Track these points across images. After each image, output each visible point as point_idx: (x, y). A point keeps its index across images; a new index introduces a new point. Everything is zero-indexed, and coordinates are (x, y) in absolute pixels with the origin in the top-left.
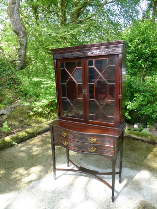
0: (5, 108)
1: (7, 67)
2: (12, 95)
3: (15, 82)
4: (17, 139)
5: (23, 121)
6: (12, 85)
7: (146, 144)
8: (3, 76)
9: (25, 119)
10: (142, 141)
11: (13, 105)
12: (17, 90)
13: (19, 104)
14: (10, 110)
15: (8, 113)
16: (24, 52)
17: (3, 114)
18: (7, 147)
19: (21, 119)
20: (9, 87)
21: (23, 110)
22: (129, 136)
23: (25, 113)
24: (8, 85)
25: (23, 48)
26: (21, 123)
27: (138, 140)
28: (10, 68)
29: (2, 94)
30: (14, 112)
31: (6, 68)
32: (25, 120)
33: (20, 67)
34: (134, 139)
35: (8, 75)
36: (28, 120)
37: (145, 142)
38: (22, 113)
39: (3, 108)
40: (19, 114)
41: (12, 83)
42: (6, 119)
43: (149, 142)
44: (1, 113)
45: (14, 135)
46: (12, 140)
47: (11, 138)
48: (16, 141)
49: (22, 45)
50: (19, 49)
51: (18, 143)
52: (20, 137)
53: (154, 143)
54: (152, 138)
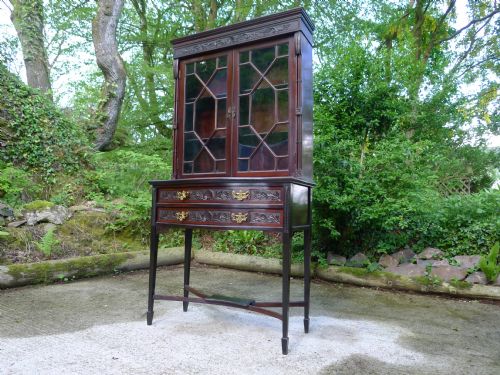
0: (52, 209)
1: (74, 132)
2: (75, 188)
3: (86, 163)
4: (70, 270)
5: (91, 241)
6: (77, 166)
7: (376, 292)
8: (60, 147)
9: (97, 238)
10: (368, 286)
11: (74, 208)
13: (85, 207)
14: (63, 214)
15: (59, 221)
16: (115, 112)
17: (45, 221)
18: (42, 282)
19: (84, 236)
20: (70, 168)
21: (95, 218)
22: (338, 277)
23: (99, 225)
24: (69, 164)
25: (114, 102)
26: (86, 245)
27: (359, 285)
29: (52, 183)
30: (73, 221)
31: (70, 132)
32: (95, 241)
33: (101, 144)
34: (348, 284)
35: (73, 147)
36: (102, 242)
37: (374, 287)
38: (91, 226)
39: (48, 208)
40: (83, 225)
41: (79, 164)
43: (382, 289)
44: (41, 216)
45: (64, 261)
46: (58, 268)
47: (57, 265)
48: (66, 273)
49: (111, 96)
50: (105, 104)
51: (70, 280)
52: (77, 266)
53: (395, 289)
54: (389, 277)
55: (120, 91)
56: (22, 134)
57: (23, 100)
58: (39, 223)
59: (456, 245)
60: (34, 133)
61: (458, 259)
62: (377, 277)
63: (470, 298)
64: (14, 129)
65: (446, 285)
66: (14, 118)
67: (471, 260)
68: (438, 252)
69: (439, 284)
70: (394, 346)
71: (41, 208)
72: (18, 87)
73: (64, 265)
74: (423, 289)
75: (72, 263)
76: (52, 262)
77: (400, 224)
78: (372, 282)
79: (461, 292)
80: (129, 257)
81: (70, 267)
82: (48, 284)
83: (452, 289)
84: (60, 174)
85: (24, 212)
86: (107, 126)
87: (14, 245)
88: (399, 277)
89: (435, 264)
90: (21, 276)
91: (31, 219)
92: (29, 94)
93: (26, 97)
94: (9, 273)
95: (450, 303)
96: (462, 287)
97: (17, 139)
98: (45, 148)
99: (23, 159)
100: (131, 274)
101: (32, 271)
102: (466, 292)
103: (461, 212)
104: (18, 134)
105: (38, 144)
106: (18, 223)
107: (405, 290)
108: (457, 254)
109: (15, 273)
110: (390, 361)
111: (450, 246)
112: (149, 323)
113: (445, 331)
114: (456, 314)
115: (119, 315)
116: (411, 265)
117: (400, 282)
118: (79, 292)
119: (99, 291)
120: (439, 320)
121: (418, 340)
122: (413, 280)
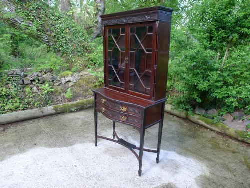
0: (72, 75)
1: (81, 34)
2: (82, 63)
3: (87, 49)
4: (77, 107)
5: (88, 90)
6: (83, 52)
7: (214, 135)
8: (75, 43)
10: (211, 130)
11: (82, 73)
12: (87, 59)
13: (87, 73)
14: (77, 77)
15: (75, 81)
17: (70, 81)
18: (66, 112)
19: (86, 88)
20: (80, 54)
21: (89, 79)
22: (197, 122)
23: (92, 82)
24: (79, 52)
25: (100, 13)
26: (86, 92)
27: (207, 128)
28: (83, 35)
29: (73, 61)
30: (81, 81)
31: (79, 34)
32: (90, 90)
34: (202, 126)
35: (81, 42)
37: (214, 131)
38: (88, 83)
39: (70, 75)
40: (85, 82)
41: (84, 51)
42: (72, 86)
43: (218, 133)
44: (67, 79)
45: (75, 102)
46: (72, 106)
47: (72, 105)
48: (76, 108)
49: (99, 10)
50: (96, 14)
51: (78, 110)
52: (80, 104)
53: (225, 135)
54: (223, 128)
55: (103, 6)
56: (58, 39)
57: (56, 22)
58: (67, 82)
60: (63, 38)
62: (217, 126)
64: (55, 37)
66: (53, 31)
71: (68, 75)
72: (54, 15)
73: (75, 105)
74: (240, 139)
75: (78, 103)
76: (70, 103)
77: (234, 104)
78: (214, 128)
81: (77, 105)
82: (69, 113)
84: (76, 56)
85: (61, 78)
86: (99, 25)
87: (57, 94)
88: (228, 129)
90: (58, 110)
91: (63, 81)
92: (59, 18)
93: (58, 20)
94: (54, 109)
97: (56, 41)
98: (68, 45)
99: (60, 50)
101: (62, 108)
104: (56, 39)
105: (65, 43)
106: (58, 83)
107: (231, 137)
109: (56, 109)
112: (96, 146)
113: (228, 175)
114: (246, 162)
115: (87, 137)
116: (241, 121)
117: (228, 132)
118: (79, 119)
119: (86, 119)
120: (232, 166)
121: (209, 179)
122: (236, 132)
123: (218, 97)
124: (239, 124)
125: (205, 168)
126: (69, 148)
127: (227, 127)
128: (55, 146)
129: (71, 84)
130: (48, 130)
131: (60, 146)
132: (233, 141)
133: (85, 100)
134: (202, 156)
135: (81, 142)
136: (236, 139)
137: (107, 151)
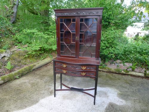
0: (6, 52)
2: (10, 42)
3: (12, 32)
5: (21, 61)
6: (9, 35)
7: (105, 73)
9: (22, 60)
10: (103, 71)
11: (12, 50)
12: (14, 39)
13: (16, 49)
14: (10, 53)
15: (9, 56)
16: (16, 10)
17: (5, 57)
18: (12, 80)
20: (7, 36)
21: (20, 53)
23: (22, 55)
25: (15, 7)
26: (19, 63)
28: (7, 22)
29: (2, 41)
30: (13, 55)
31: (4, 21)
32: (22, 61)
33: (12, 21)
35: (6, 27)
36: (24, 61)
38: (19, 56)
39: (4, 52)
40: (17, 56)
42: (8, 60)
43: (107, 72)
44: (3, 55)
46: (15, 74)
48: (18, 75)
50: (12, 7)
51: (20, 77)
52: (21, 72)
53: (110, 72)
54: (109, 69)
55: (17, 2)
58: (2, 58)
59: (125, 60)
61: (126, 64)
62: (105, 69)
63: (128, 75)
65: (123, 72)
67: (129, 64)
68: (121, 61)
69: (121, 71)
70: (117, 98)
71: (2, 52)
73: (17, 73)
74: (117, 72)
75: (19, 72)
76: (13, 73)
79: (126, 73)
80: (34, 66)
81: (19, 73)
82: (14, 80)
83: (124, 73)
84: (4, 38)
86: (14, 15)
88: (111, 69)
89: (120, 65)
90: (6, 80)
95: (124, 76)
96: (127, 72)
100: (36, 71)
101: (8, 78)
102: (128, 73)
103: (127, 51)
107: (113, 73)
108: (125, 62)
109: (3, 79)
110: (118, 104)
111: (124, 60)
112: (55, 97)
113: (126, 90)
114: (126, 82)
115: (44, 93)
116: (113, 64)
117: (111, 71)
118: (25, 83)
119: (31, 82)
120: (123, 85)
121: (122, 94)
122: (115, 70)
123: (105, 54)
124: (113, 66)
125: (116, 90)
126: (37, 104)
127: (110, 68)
128: (26, 107)
129: (6, 59)
130: (7, 97)
131: (30, 106)
132: (115, 74)
133: (23, 69)
134: (110, 85)
135: (42, 98)
136: (116, 73)
137: (64, 97)
